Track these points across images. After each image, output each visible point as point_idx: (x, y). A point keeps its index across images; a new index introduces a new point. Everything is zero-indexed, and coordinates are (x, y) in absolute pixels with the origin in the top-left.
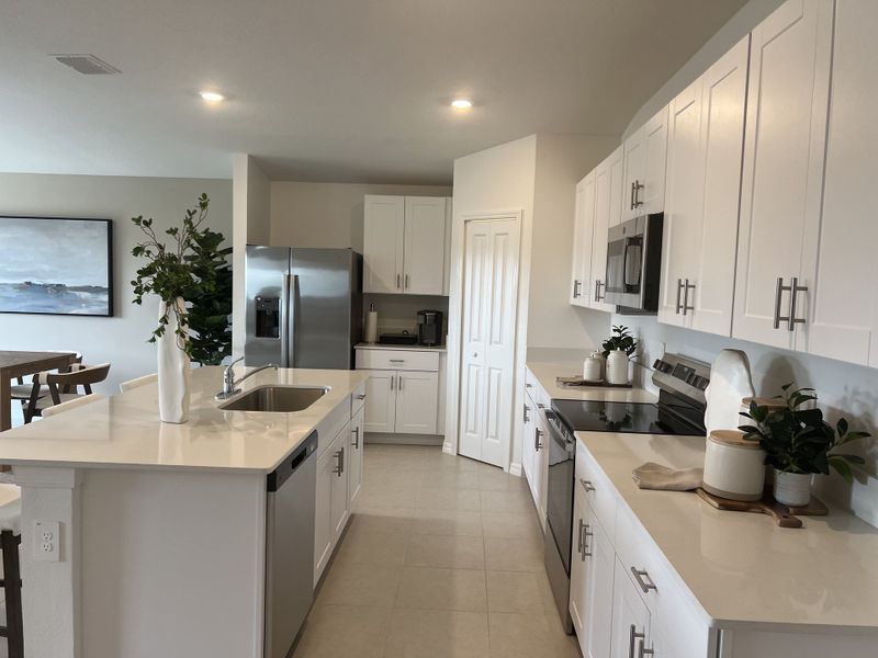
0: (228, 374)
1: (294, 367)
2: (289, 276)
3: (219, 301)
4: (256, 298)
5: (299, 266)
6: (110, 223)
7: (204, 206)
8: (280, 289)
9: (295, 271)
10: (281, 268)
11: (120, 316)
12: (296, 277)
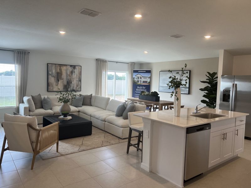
0: (196, 108)
1: (234, 111)
2: (234, 84)
3: (214, 91)
4: (223, 90)
5: (237, 81)
6: (190, 71)
7: (186, 66)
8: (230, 88)
9: (236, 83)
10: (231, 82)
11: (191, 94)
12: (236, 84)
